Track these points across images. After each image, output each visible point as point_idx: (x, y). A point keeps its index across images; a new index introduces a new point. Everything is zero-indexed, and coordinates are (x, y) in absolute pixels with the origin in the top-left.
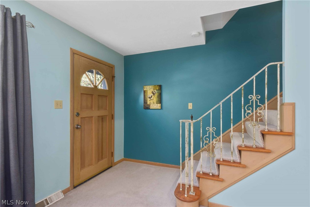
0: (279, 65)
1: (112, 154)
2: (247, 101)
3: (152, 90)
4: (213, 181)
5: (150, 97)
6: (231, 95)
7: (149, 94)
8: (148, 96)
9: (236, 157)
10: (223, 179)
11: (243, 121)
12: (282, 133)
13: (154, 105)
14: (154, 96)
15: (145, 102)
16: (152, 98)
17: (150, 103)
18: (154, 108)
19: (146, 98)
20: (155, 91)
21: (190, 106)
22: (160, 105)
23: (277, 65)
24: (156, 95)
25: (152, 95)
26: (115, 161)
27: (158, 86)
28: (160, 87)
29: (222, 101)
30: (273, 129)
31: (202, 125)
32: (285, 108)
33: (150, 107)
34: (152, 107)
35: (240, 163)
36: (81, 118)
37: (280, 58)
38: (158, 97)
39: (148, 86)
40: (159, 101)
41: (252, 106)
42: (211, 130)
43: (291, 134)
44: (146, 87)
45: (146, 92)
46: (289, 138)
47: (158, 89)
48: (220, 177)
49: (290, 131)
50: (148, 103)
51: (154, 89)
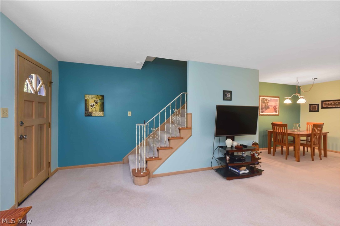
0: (186, 94)
1: (49, 164)
2: (173, 112)
3: (95, 99)
4: (155, 161)
5: (92, 105)
6: (165, 108)
7: (91, 102)
8: (90, 105)
9: (167, 145)
10: (161, 158)
11: (165, 121)
12: (187, 128)
13: (96, 112)
14: (97, 104)
15: (86, 109)
16: (94, 107)
17: (93, 111)
18: (97, 115)
19: (88, 106)
20: (98, 100)
21: (130, 114)
22: (103, 112)
23: (185, 94)
24: (99, 104)
25: (94, 103)
26: (52, 172)
27: (100, 96)
28: (103, 96)
29: (160, 112)
30: (183, 127)
31: (149, 127)
32: (189, 115)
33: (92, 114)
34: (94, 114)
35: (169, 147)
36: (24, 127)
37: (186, 90)
38: (101, 105)
39: (90, 95)
40: (101, 109)
41: (175, 115)
42: (154, 129)
43: (190, 129)
44: (87, 95)
45: (88, 101)
46: (190, 130)
47: (100, 99)
48: (160, 157)
49: (190, 127)
50: (90, 111)
51: (96, 99)
